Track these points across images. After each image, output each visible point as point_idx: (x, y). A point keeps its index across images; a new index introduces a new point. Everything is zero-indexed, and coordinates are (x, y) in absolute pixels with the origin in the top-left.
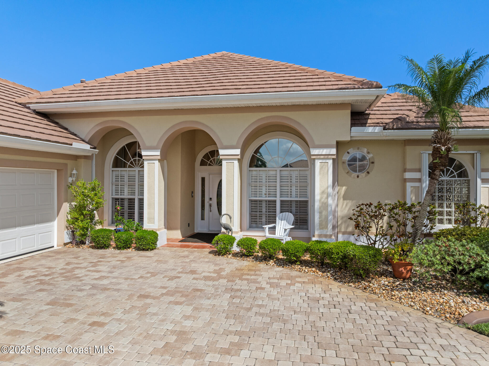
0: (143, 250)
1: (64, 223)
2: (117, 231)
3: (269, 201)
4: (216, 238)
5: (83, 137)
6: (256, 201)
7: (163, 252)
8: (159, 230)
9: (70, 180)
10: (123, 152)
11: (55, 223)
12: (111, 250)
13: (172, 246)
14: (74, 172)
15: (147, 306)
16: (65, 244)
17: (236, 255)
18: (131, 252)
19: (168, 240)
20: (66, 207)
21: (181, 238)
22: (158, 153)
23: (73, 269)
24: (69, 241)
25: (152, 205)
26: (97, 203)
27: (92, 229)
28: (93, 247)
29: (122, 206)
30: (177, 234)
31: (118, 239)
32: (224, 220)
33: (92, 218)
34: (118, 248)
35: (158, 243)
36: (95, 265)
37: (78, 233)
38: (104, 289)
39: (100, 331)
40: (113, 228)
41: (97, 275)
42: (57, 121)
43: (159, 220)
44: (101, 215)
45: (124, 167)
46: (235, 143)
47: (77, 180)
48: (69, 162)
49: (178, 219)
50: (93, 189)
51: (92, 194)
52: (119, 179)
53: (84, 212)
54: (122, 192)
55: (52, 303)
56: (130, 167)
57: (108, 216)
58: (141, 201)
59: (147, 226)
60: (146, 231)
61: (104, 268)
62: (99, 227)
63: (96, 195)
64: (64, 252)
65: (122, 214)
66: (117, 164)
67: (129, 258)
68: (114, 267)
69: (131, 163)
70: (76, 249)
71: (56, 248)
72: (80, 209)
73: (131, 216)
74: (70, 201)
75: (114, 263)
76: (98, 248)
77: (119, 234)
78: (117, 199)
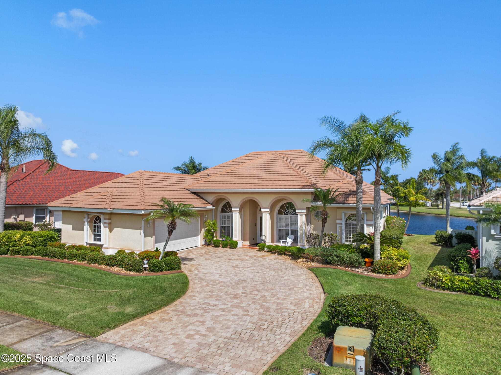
0: (232, 248)
1: (203, 237)
2: (222, 240)
3: (286, 230)
4: (259, 245)
5: (209, 202)
6: (281, 229)
7: (240, 249)
8: (239, 241)
9: (205, 219)
10: (225, 206)
11: (199, 237)
12: (220, 248)
13: (244, 248)
14: (206, 216)
15: (230, 261)
16: (203, 245)
17: (265, 251)
18: (228, 249)
19: (243, 245)
20: (203, 230)
21: (249, 244)
22: (238, 209)
23: (208, 253)
24: (204, 244)
25: (236, 230)
26: (215, 229)
27: (213, 239)
28: (213, 247)
29: (225, 230)
30: (247, 243)
31: (223, 244)
32: (263, 238)
33: (213, 235)
34: (223, 247)
35: (238, 246)
36: (215, 252)
37: (208, 241)
38: (219, 257)
39: (218, 264)
40: (221, 239)
41: (216, 254)
42: (199, 195)
43: (239, 237)
44: (216, 235)
45: (226, 212)
46: (267, 206)
47: (207, 220)
48: (204, 213)
49: (248, 237)
50: (214, 224)
51: (213, 226)
52: (223, 217)
53: (210, 233)
54: (225, 224)
55: (206, 259)
56: (228, 212)
57: (218, 234)
58: (232, 227)
59: (234, 239)
60: (233, 241)
61: (218, 253)
62: (215, 239)
63: (215, 226)
64: (203, 248)
65: (225, 234)
66: (223, 211)
67: (226, 251)
68: (221, 253)
69: (229, 211)
70: (207, 247)
71: (199, 246)
72: (208, 231)
73: (228, 235)
74: (204, 228)
75: (221, 252)
76: (215, 247)
77: (223, 242)
78: (222, 226)
